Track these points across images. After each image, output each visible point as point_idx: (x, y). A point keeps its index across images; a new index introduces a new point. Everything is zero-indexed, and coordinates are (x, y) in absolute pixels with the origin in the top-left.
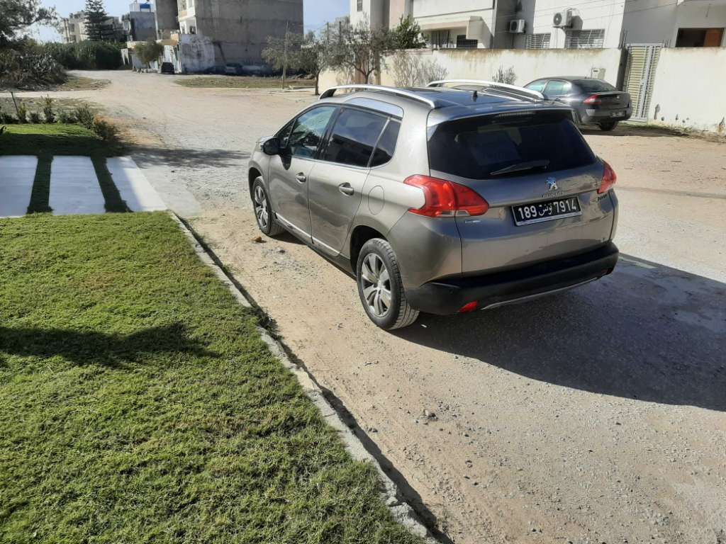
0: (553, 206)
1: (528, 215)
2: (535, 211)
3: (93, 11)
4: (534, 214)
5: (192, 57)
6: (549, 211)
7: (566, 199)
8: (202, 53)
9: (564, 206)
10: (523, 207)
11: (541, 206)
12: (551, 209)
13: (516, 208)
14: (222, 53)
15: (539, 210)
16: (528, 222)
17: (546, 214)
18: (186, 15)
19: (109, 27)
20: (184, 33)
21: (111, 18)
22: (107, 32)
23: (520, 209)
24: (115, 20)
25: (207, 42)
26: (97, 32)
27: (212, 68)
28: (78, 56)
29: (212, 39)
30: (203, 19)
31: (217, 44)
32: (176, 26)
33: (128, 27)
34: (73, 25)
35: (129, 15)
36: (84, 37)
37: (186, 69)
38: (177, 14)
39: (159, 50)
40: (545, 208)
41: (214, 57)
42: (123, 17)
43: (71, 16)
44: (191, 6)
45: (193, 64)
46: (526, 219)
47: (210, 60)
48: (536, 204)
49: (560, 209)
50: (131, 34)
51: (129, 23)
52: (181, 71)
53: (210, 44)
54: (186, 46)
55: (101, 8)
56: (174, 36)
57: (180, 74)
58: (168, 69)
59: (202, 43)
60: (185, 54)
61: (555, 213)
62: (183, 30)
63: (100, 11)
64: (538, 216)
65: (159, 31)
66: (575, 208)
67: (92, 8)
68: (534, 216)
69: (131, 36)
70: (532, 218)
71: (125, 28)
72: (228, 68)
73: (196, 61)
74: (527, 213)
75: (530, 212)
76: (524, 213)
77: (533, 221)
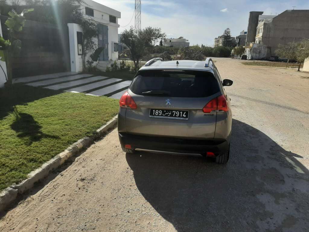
0: (172, 112)
1: (157, 114)
2: (161, 113)
3: (226, 35)
4: (160, 114)
5: (256, 53)
6: (169, 114)
7: (181, 111)
8: (261, 52)
9: (178, 114)
10: (155, 110)
11: (165, 111)
12: (170, 114)
13: (152, 110)
14: (270, 51)
15: (163, 113)
16: (155, 117)
17: (167, 115)
18: (258, 36)
19: (231, 41)
20: (256, 43)
21: (231, 38)
22: (229, 43)
23: (154, 111)
24: (233, 38)
25: (265, 47)
26: (226, 43)
27: (265, 58)
28: (213, 52)
29: (267, 46)
30: (265, 37)
31: (269, 48)
32: (254, 40)
33: (237, 41)
34: (218, 40)
35: (239, 36)
36: (221, 45)
37: (252, 58)
38: (255, 36)
39: (243, 50)
40: (166, 112)
41: (266, 53)
42: (237, 37)
43: (219, 37)
44: (261, 32)
45: (256, 56)
46: (155, 115)
47: (264, 54)
48: (163, 110)
49: (176, 114)
50: (238, 44)
51: (238, 39)
52: (250, 59)
53: (266, 48)
54: (255, 48)
55: (229, 34)
56: (251, 45)
57: (250, 60)
58: (245, 58)
59: (262, 48)
60: (254, 52)
61: (172, 115)
62: (256, 42)
63: (229, 35)
64: (162, 115)
65: (246, 43)
66: (185, 116)
67: (226, 34)
68: (160, 115)
69: (238, 45)
70: (158, 115)
71: (236, 42)
72: (271, 58)
73: (258, 55)
74: (156, 112)
75: (158, 113)
76: (155, 112)
77: (158, 117)
